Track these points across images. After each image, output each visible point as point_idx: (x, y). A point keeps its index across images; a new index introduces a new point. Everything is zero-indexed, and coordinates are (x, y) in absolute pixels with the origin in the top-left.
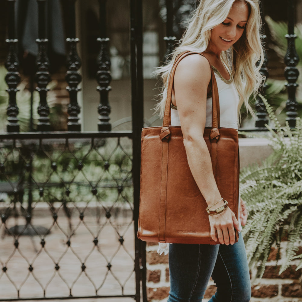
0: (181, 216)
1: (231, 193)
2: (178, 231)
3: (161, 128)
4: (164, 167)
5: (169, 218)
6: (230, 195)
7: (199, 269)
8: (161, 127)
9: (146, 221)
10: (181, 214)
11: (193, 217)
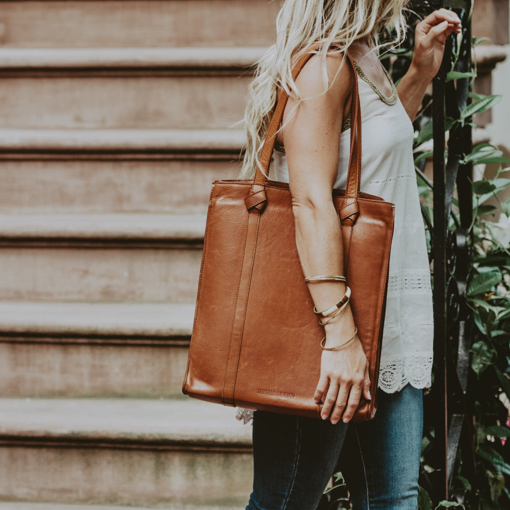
0: (270, 363)
1: (370, 328)
2: (260, 390)
3: (250, 186)
4: (247, 264)
5: (246, 364)
6: (368, 331)
7: (297, 460)
8: (249, 184)
9: (201, 363)
10: (270, 358)
11: (292, 367)
